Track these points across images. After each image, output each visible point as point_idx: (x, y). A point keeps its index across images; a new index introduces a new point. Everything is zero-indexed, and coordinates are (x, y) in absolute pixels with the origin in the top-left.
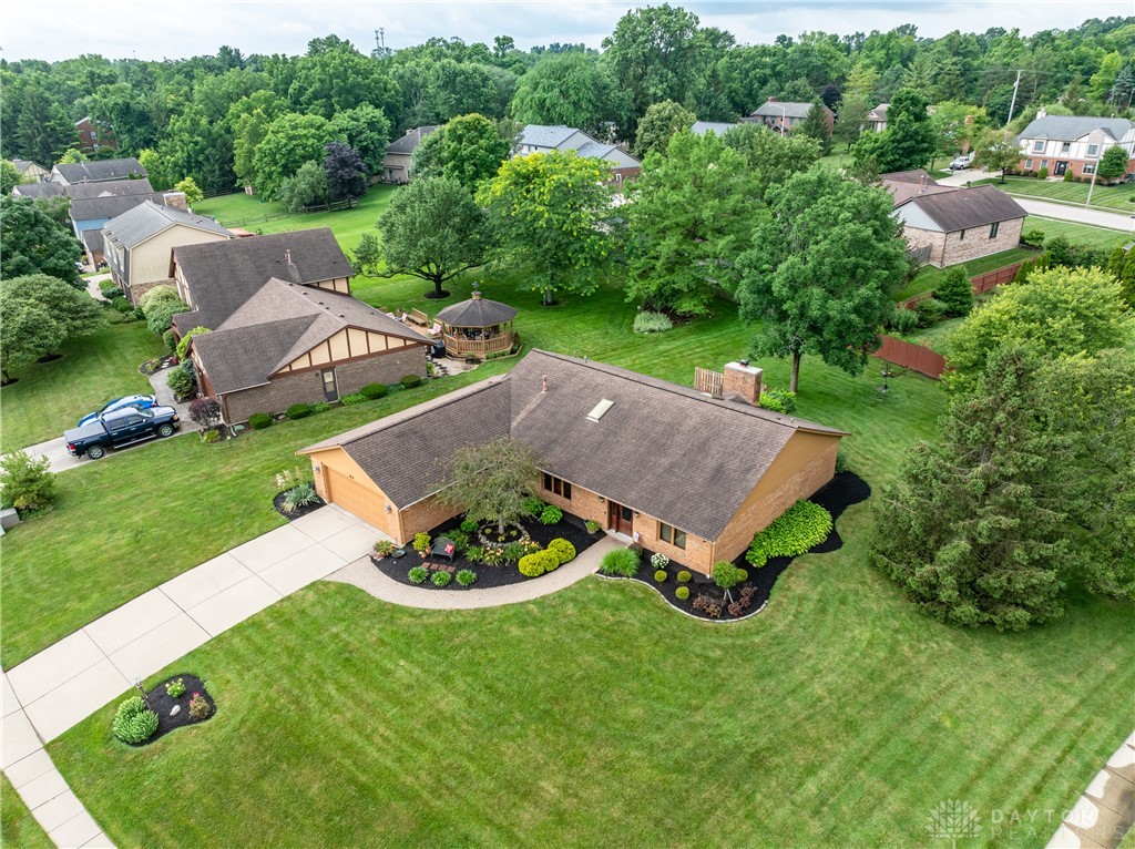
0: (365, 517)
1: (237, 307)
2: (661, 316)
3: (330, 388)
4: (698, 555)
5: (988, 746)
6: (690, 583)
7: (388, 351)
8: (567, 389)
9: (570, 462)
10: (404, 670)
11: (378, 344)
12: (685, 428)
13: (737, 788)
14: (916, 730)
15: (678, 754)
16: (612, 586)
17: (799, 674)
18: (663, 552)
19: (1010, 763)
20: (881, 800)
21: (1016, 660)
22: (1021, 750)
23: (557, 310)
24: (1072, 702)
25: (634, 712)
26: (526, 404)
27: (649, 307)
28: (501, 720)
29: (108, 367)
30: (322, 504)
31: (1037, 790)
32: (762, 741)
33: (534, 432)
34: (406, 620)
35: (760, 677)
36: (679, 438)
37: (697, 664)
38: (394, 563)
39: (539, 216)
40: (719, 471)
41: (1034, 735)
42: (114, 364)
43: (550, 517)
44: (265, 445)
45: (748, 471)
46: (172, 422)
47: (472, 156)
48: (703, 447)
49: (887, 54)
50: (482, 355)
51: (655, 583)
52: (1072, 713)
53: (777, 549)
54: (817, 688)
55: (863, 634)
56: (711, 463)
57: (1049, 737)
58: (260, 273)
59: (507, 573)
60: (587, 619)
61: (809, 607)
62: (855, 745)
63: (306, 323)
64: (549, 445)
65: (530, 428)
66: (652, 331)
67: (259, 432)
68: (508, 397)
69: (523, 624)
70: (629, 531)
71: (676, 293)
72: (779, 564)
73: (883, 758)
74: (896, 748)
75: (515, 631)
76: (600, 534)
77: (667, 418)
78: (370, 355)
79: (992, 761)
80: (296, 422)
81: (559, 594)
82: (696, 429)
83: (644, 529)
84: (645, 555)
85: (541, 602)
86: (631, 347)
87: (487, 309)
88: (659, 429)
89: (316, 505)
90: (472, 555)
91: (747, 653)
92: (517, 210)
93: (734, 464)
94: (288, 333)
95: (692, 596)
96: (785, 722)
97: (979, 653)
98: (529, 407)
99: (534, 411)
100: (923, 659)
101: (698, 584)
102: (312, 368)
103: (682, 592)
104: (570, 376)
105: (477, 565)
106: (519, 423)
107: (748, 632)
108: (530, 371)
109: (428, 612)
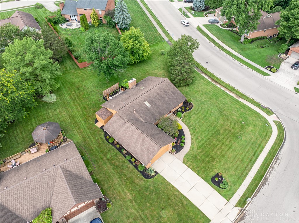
6: (185, 107)
14: (210, 94)
16: (184, 117)
22: (211, 87)
26: (137, 117)
31: (216, 88)
33: (148, 118)
36: (162, 94)
37: (203, 110)
40: (172, 92)
45: (174, 89)
48: (166, 92)
51: (185, 112)
56: (170, 92)
59: (180, 131)
62: (214, 99)
65: (146, 118)
66: (56, 99)
68: (134, 120)
77: (155, 95)
79: (213, 90)
82: (161, 92)
85: (189, 127)
88: (158, 96)
93: (172, 90)
95: (188, 107)
98: (139, 117)
99: (141, 116)
104: (132, 106)
106: (143, 120)
107: (195, 104)
108: (125, 114)
109: (192, 143)
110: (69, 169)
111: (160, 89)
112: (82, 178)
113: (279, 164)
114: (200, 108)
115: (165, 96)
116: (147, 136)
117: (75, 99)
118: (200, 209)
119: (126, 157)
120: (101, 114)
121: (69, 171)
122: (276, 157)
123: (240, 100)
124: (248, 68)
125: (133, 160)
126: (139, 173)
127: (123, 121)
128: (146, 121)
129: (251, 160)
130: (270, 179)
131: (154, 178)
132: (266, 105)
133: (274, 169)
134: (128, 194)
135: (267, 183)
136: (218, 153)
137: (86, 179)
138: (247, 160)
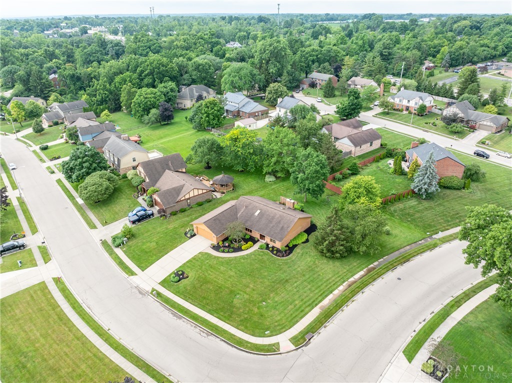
0: (207, 238)
1: (159, 179)
2: (273, 177)
3: (189, 204)
4: (278, 245)
5: (328, 278)
6: (277, 250)
7: (203, 193)
8: (250, 207)
9: (251, 225)
10: (222, 268)
11: (200, 192)
12: (276, 218)
13: (283, 285)
14: (315, 276)
15: (273, 280)
16: (261, 252)
17: (296, 267)
18: (271, 244)
19: (331, 281)
20: (307, 286)
21: (337, 263)
22: (333, 278)
23: (243, 174)
24: (346, 271)
25: (266, 274)
26: (240, 211)
27: (269, 173)
28: (242, 276)
29: (124, 196)
30: (196, 235)
31: (334, 284)
32: (288, 278)
34: (221, 259)
35: (289, 267)
36: (275, 220)
37: (277, 265)
38: (216, 248)
39: (238, 151)
40: (283, 227)
41: (336, 276)
42: (124, 195)
43: (247, 237)
44: (177, 220)
45: (288, 227)
46: (153, 214)
47: (212, 113)
48: (279, 222)
49: (363, 42)
50: (225, 191)
51: (269, 251)
52: (345, 272)
53: (294, 243)
54: (299, 269)
55: (309, 259)
56: (281, 226)
57: (339, 277)
58: (163, 169)
59: (239, 249)
60: (256, 258)
61: (300, 254)
62: (304, 278)
63: (182, 187)
64: (247, 221)
65: (242, 217)
66: (270, 181)
67: (174, 216)
68: (236, 209)
69: (244, 259)
70: (265, 240)
71: (277, 171)
72: (295, 246)
73: (309, 280)
74: (311, 278)
75: (242, 261)
76: (258, 240)
77: (272, 215)
78: (199, 195)
79: (327, 280)
80: (182, 213)
81: (251, 253)
82: (278, 218)
83: (267, 240)
84: (268, 245)
85: (247, 255)
86: (265, 187)
87: (226, 179)
88: (271, 217)
89: (195, 235)
90: (232, 246)
91: (287, 263)
92: (233, 149)
93: (285, 226)
94: (178, 190)
95: (277, 253)
96: (292, 275)
97: (331, 262)
98: (242, 211)
99: (242, 212)
100: (320, 264)
101: (278, 251)
102: (185, 199)
103: (275, 252)
105: (233, 248)
106: (239, 216)
107: (287, 260)
108: (241, 202)
109: (224, 258)
111: (280, 216)
113: (200, 334)
115: (274, 223)
122: (212, 334)
123: (316, 309)
128: (239, 218)
130: (180, 322)
133: (193, 328)
134: (172, 226)
135: (175, 318)
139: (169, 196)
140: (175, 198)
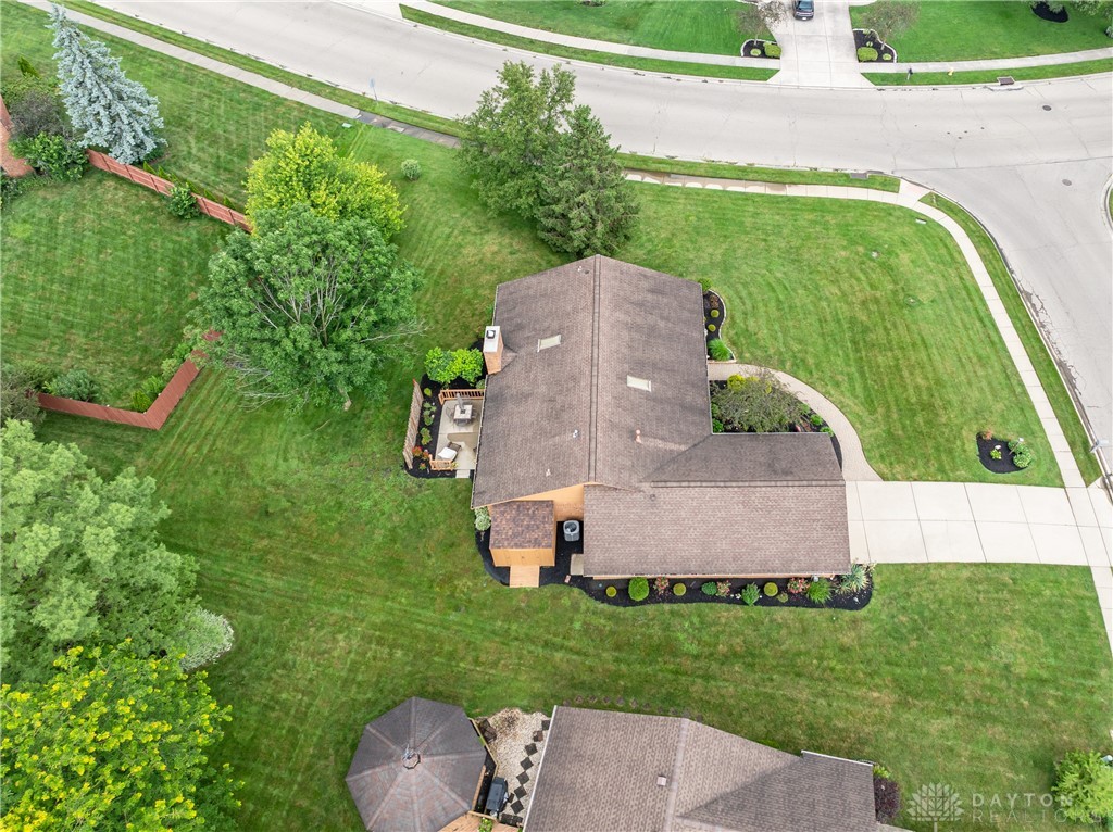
8: (630, 421)
9: (693, 385)
26: (659, 450)
33: (683, 427)
36: (639, 320)
40: (652, 291)
45: (645, 276)
48: (641, 304)
56: (650, 297)
65: (680, 432)
77: (625, 334)
82: (627, 313)
88: (635, 335)
93: (644, 284)
95: (714, 307)
98: (660, 444)
99: (663, 439)
103: (714, 313)
104: (613, 426)
106: (680, 444)
108: (623, 468)
109: (842, 407)
110: (707, 795)
111: (617, 307)
112: (764, 780)
113: (1043, 307)
114: (740, 287)
115: (651, 319)
116: (766, 484)
117: (308, 561)
118: (1045, 561)
119: (742, 602)
120: (515, 535)
121: (714, 801)
122: (1021, 292)
123: (791, 191)
124: (704, 78)
125: (772, 590)
126: (828, 611)
127: (638, 496)
128: (691, 443)
129: (992, 343)
130: (1068, 357)
131: (876, 587)
132: (860, 168)
133: (1049, 327)
134: (876, 695)
135: (1074, 374)
136: (920, 381)
137: (775, 772)
138: (985, 351)
139: (812, 806)
140: (788, 781)
